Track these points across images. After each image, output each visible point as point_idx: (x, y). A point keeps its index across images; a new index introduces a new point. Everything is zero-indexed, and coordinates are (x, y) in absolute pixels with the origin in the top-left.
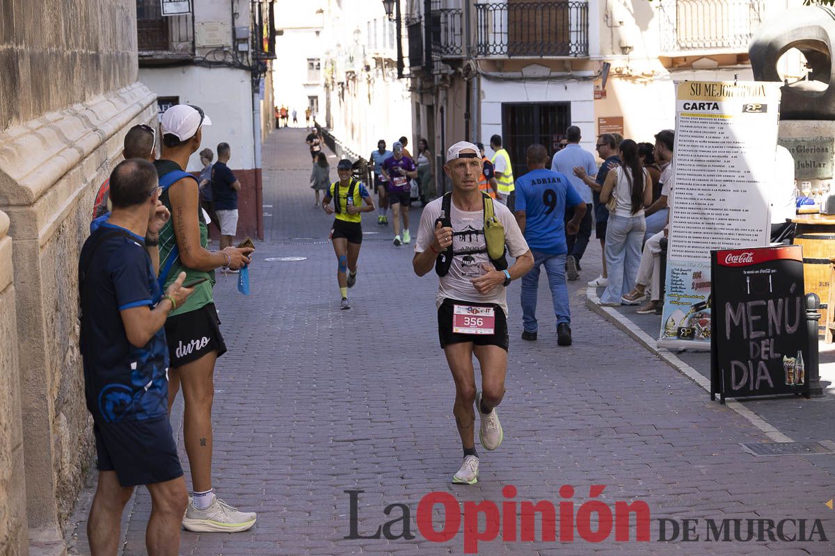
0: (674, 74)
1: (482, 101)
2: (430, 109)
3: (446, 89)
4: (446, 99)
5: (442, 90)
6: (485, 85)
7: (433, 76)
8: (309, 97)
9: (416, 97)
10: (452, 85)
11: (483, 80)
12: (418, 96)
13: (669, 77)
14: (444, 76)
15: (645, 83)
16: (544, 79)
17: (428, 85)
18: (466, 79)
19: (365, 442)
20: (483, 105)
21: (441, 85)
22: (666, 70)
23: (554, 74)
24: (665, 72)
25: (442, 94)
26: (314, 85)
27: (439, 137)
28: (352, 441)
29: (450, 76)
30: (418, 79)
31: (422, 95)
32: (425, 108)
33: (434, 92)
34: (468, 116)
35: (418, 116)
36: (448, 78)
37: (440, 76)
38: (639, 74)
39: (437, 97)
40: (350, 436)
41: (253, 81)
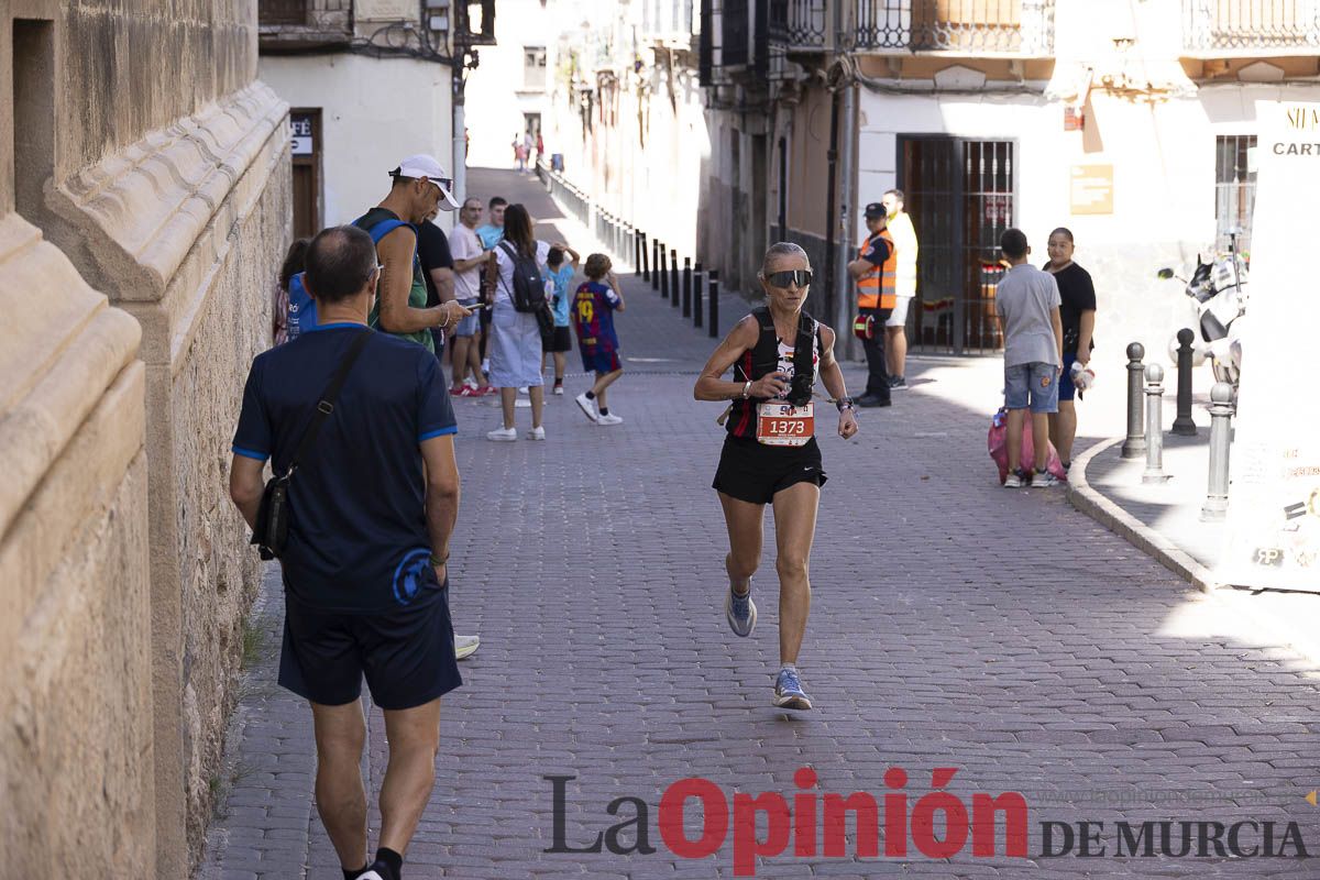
0: (1205, 89)
1: (861, 129)
2: (760, 142)
3: (792, 107)
4: (792, 124)
5: (784, 107)
6: (868, 101)
7: (767, 82)
8: (526, 115)
9: (733, 120)
10: (803, 100)
11: (864, 93)
12: (737, 118)
13: (1195, 95)
14: (788, 84)
15: (1152, 103)
16: (971, 92)
17: (757, 99)
18: (833, 89)
19: (708, 745)
20: (862, 137)
21: (781, 100)
22: (1190, 82)
23: (991, 84)
24: (1189, 85)
25: (782, 116)
26: (534, 93)
27: (775, 192)
28: (684, 742)
29: (801, 83)
30: (738, 89)
31: (743, 116)
32: (750, 138)
33: (769, 111)
34: (834, 155)
35: (736, 154)
36: (797, 88)
37: (780, 84)
38: (1142, 86)
39: (773, 120)
40: (680, 733)
41: (454, 84)
